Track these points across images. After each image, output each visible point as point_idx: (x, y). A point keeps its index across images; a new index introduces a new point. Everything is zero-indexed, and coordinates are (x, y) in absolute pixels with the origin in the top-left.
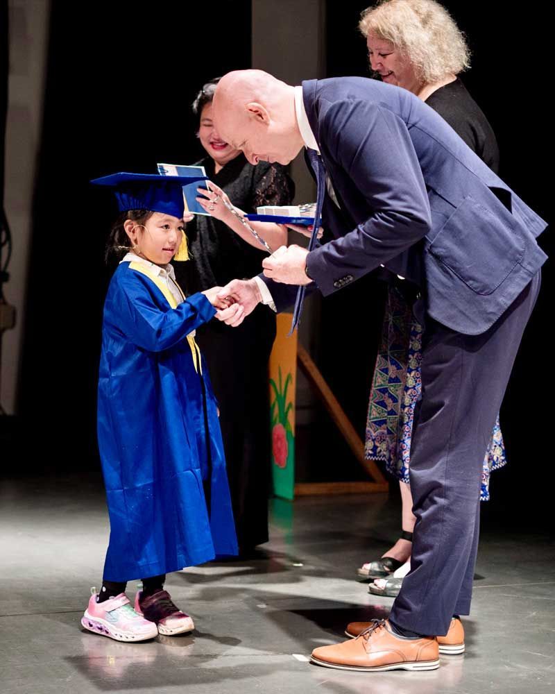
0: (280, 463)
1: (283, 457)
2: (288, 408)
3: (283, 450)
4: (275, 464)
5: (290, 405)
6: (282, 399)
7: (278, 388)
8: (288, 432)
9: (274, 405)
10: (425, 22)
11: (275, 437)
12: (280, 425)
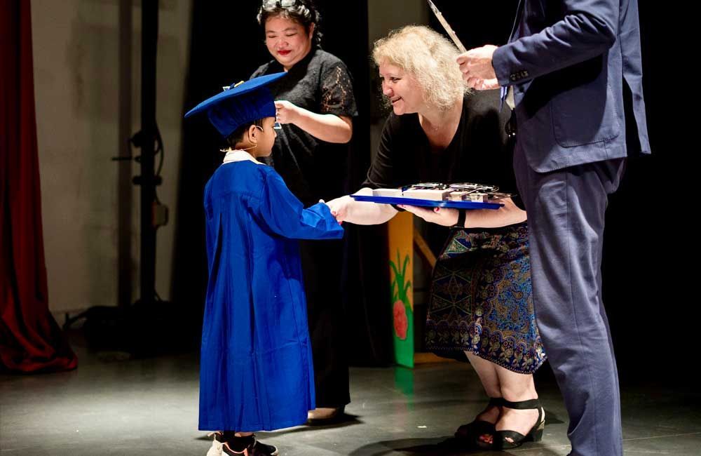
0: (401, 335)
1: (404, 329)
2: (407, 287)
3: (404, 322)
4: (397, 336)
5: (408, 284)
6: (401, 278)
7: (398, 269)
8: (408, 308)
9: (394, 283)
10: (432, 51)
11: (395, 313)
12: (400, 301)
